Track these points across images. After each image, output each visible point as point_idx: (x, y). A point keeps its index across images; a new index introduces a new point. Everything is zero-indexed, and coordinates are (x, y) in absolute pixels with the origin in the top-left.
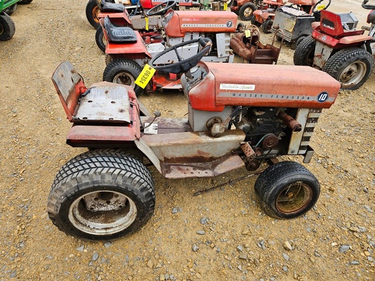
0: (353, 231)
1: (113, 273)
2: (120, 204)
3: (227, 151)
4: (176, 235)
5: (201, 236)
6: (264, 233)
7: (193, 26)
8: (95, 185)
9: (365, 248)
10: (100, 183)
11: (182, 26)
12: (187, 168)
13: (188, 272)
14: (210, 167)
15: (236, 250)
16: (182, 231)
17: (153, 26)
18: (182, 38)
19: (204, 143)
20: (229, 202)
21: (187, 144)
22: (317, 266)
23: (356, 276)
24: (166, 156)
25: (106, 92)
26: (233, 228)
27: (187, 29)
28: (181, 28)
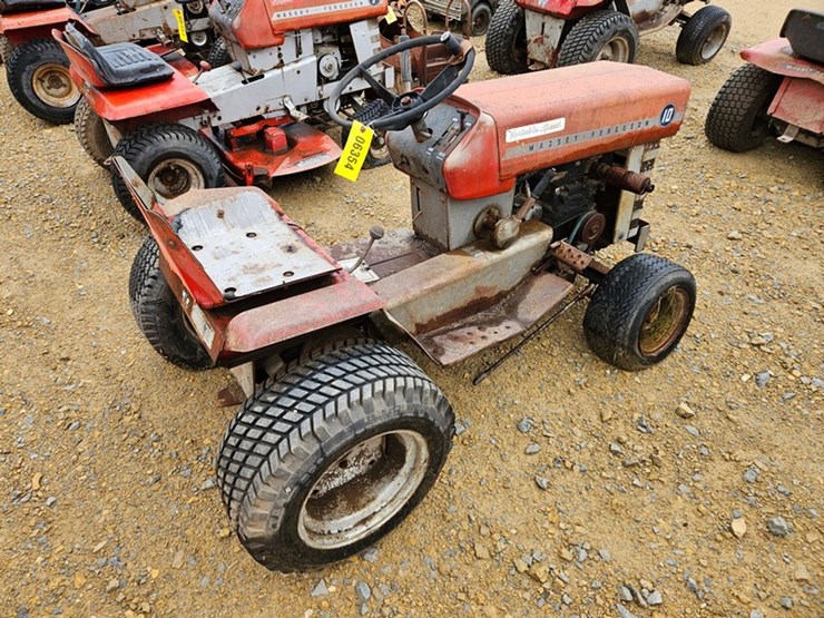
0: (758, 345)
1: (420, 604)
2: (369, 457)
3: (525, 271)
4: (492, 474)
5: (536, 456)
6: (634, 404)
7: (299, 15)
8: (359, 432)
9: (790, 367)
10: (367, 424)
11: (274, 18)
12: (467, 330)
13: (558, 533)
14: (503, 313)
15: (611, 455)
16: (499, 462)
17: (154, 30)
18: (276, 48)
19: (485, 268)
20: (544, 372)
21: (455, 281)
22: (744, 426)
23: (802, 416)
24: (419, 321)
25: (221, 215)
26: (581, 418)
27: (287, 23)
28: (273, 24)
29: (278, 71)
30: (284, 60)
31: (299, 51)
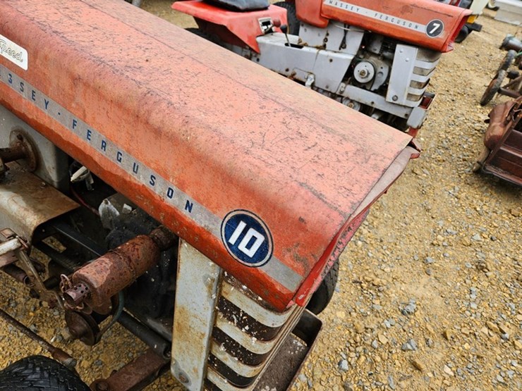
7: (350, 9)
11: (326, 2)
18: (325, 32)
27: (335, 12)
28: (323, 6)
29: (316, 51)
30: (327, 46)
31: (343, 45)
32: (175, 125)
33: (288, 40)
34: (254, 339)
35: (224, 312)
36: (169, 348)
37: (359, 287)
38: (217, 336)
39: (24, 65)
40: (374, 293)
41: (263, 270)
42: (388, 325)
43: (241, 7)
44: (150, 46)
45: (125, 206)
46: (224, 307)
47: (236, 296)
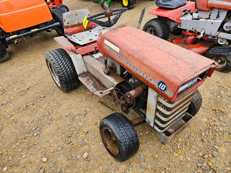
7: (220, 3)
11: (210, 1)
18: (209, 12)
27: (213, 5)
28: (208, 3)
29: (205, 20)
30: (211, 18)
31: (218, 16)
32: (148, 64)
33: (193, 17)
34: (165, 110)
35: (159, 104)
36: (145, 117)
37: (215, 112)
38: (157, 110)
39: (118, 51)
40: (221, 114)
41: (166, 93)
42: (225, 125)
43: (174, 8)
44: (143, 44)
45: (136, 80)
46: (159, 103)
47: (161, 100)
